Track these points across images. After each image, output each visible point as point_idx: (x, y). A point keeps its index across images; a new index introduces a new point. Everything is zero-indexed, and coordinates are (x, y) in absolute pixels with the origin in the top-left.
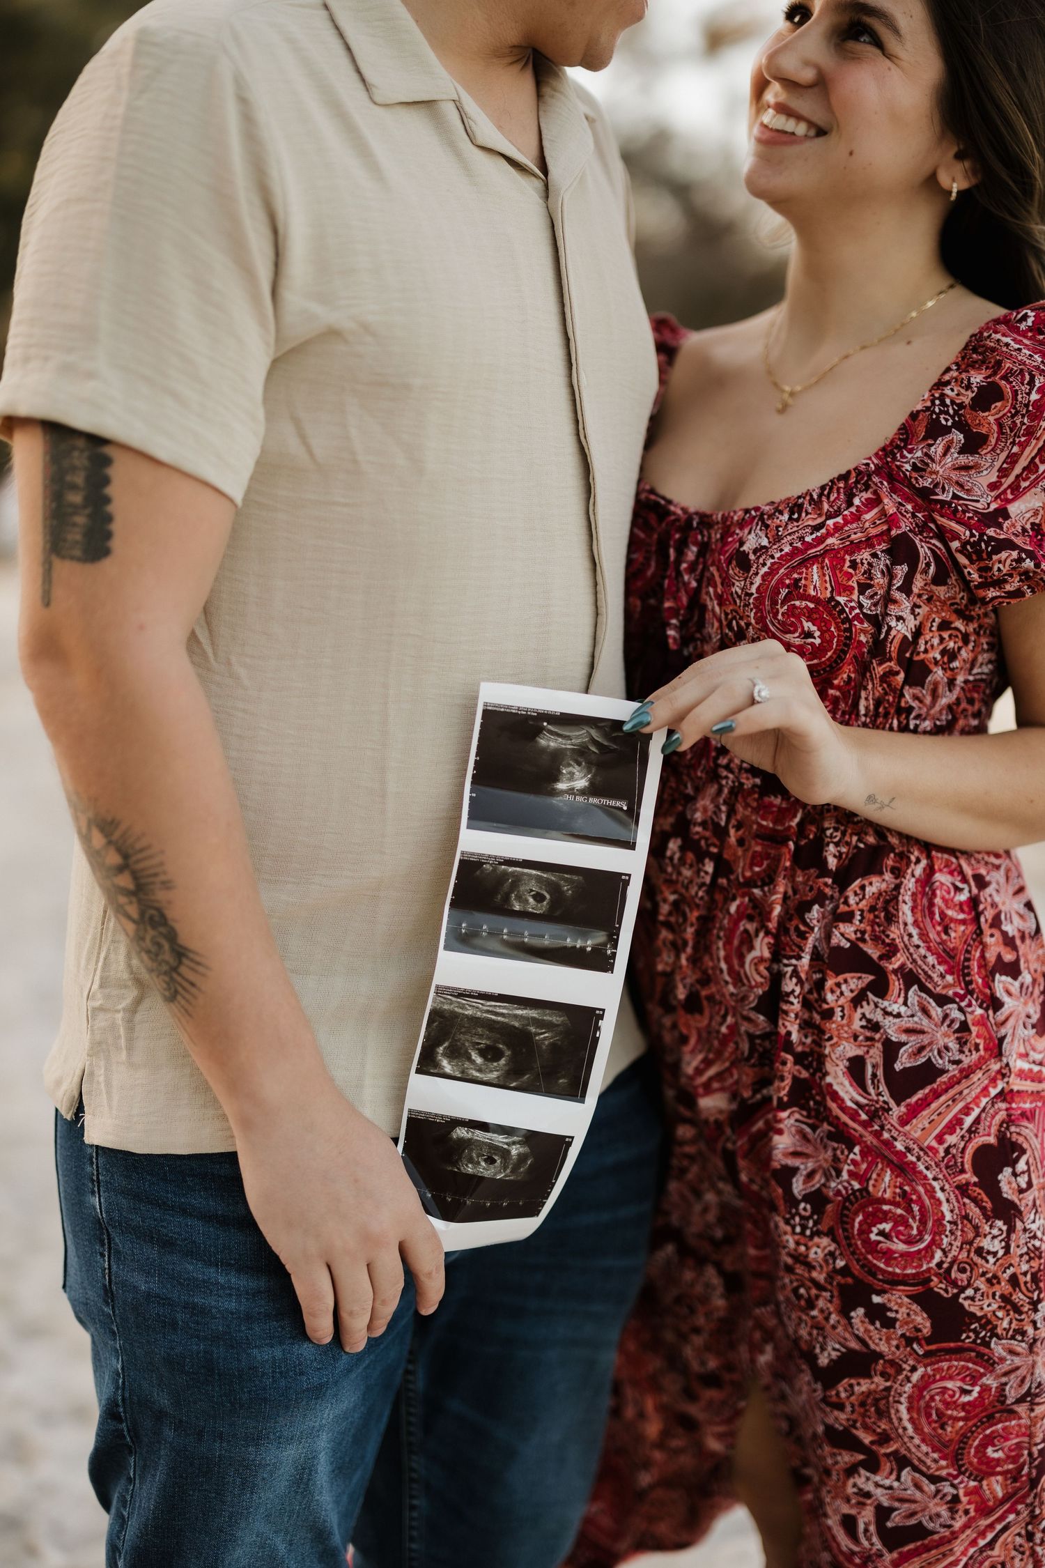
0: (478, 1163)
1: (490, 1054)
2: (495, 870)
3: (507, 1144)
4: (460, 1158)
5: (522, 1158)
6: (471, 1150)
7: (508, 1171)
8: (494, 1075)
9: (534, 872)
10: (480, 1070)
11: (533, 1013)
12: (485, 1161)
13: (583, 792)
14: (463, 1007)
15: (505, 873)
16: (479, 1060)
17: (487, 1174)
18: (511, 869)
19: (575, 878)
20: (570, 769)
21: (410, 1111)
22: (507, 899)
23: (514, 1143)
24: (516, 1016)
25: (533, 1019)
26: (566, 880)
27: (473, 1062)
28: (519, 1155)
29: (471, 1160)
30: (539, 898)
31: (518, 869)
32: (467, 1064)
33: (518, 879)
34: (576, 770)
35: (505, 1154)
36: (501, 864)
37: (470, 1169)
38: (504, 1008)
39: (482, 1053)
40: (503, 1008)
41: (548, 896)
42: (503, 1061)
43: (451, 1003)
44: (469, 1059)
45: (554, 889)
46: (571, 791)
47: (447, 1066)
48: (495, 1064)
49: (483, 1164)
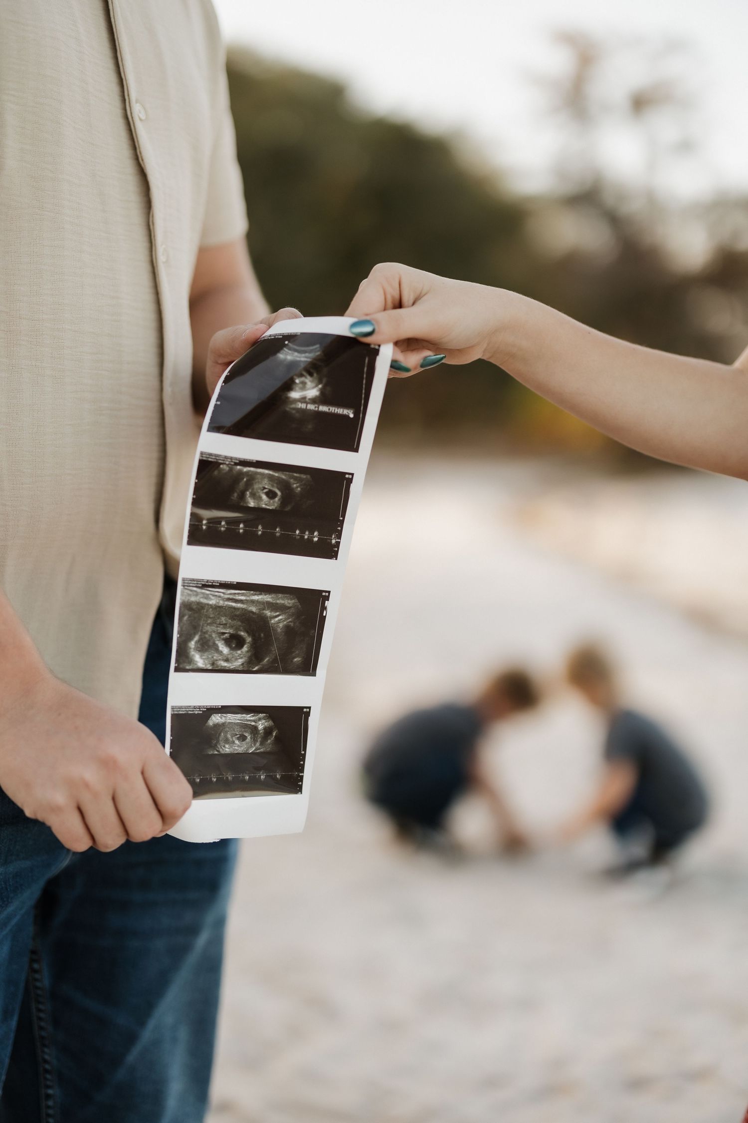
0: (233, 742)
1: (235, 642)
2: (231, 470)
3: (254, 721)
4: (218, 742)
5: (268, 732)
6: (226, 732)
7: (258, 744)
8: (240, 661)
9: (266, 472)
10: (227, 660)
11: (267, 598)
12: (238, 739)
13: (314, 401)
14: (207, 597)
15: (241, 474)
16: (225, 650)
17: (240, 750)
18: (245, 469)
19: (303, 476)
20: (303, 379)
21: (173, 708)
22: (242, 496)
23: (260, 719)
24: (253, 602)
25: (268, 603)
26: (295, 478)
27: (221, 653)
28: (265, 729)
29: (227, 741)
30: (271, 495)
31: (252, 469)
32: (216, 656)
33: (252, 478)
34: (309, 381)
35: (254, 730)
36: (236, 464)
37: (227, 749)
38: (243, 594)
39: (228, 642)
40: (241, 595)
41: (279, 493)
42: (245, 649)
43: (197, 594)
44: (217, 650)
45: (285, 486)
46: (303, 400)
47: (199, 660)
48: (239, 652)
49: (237, 742)
